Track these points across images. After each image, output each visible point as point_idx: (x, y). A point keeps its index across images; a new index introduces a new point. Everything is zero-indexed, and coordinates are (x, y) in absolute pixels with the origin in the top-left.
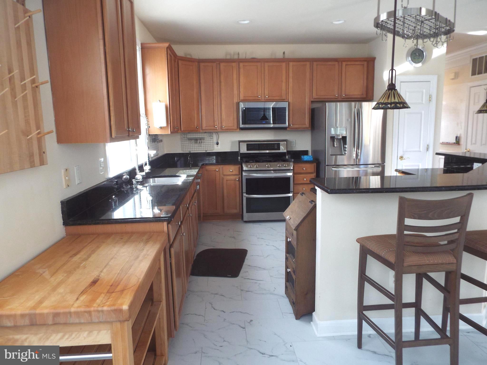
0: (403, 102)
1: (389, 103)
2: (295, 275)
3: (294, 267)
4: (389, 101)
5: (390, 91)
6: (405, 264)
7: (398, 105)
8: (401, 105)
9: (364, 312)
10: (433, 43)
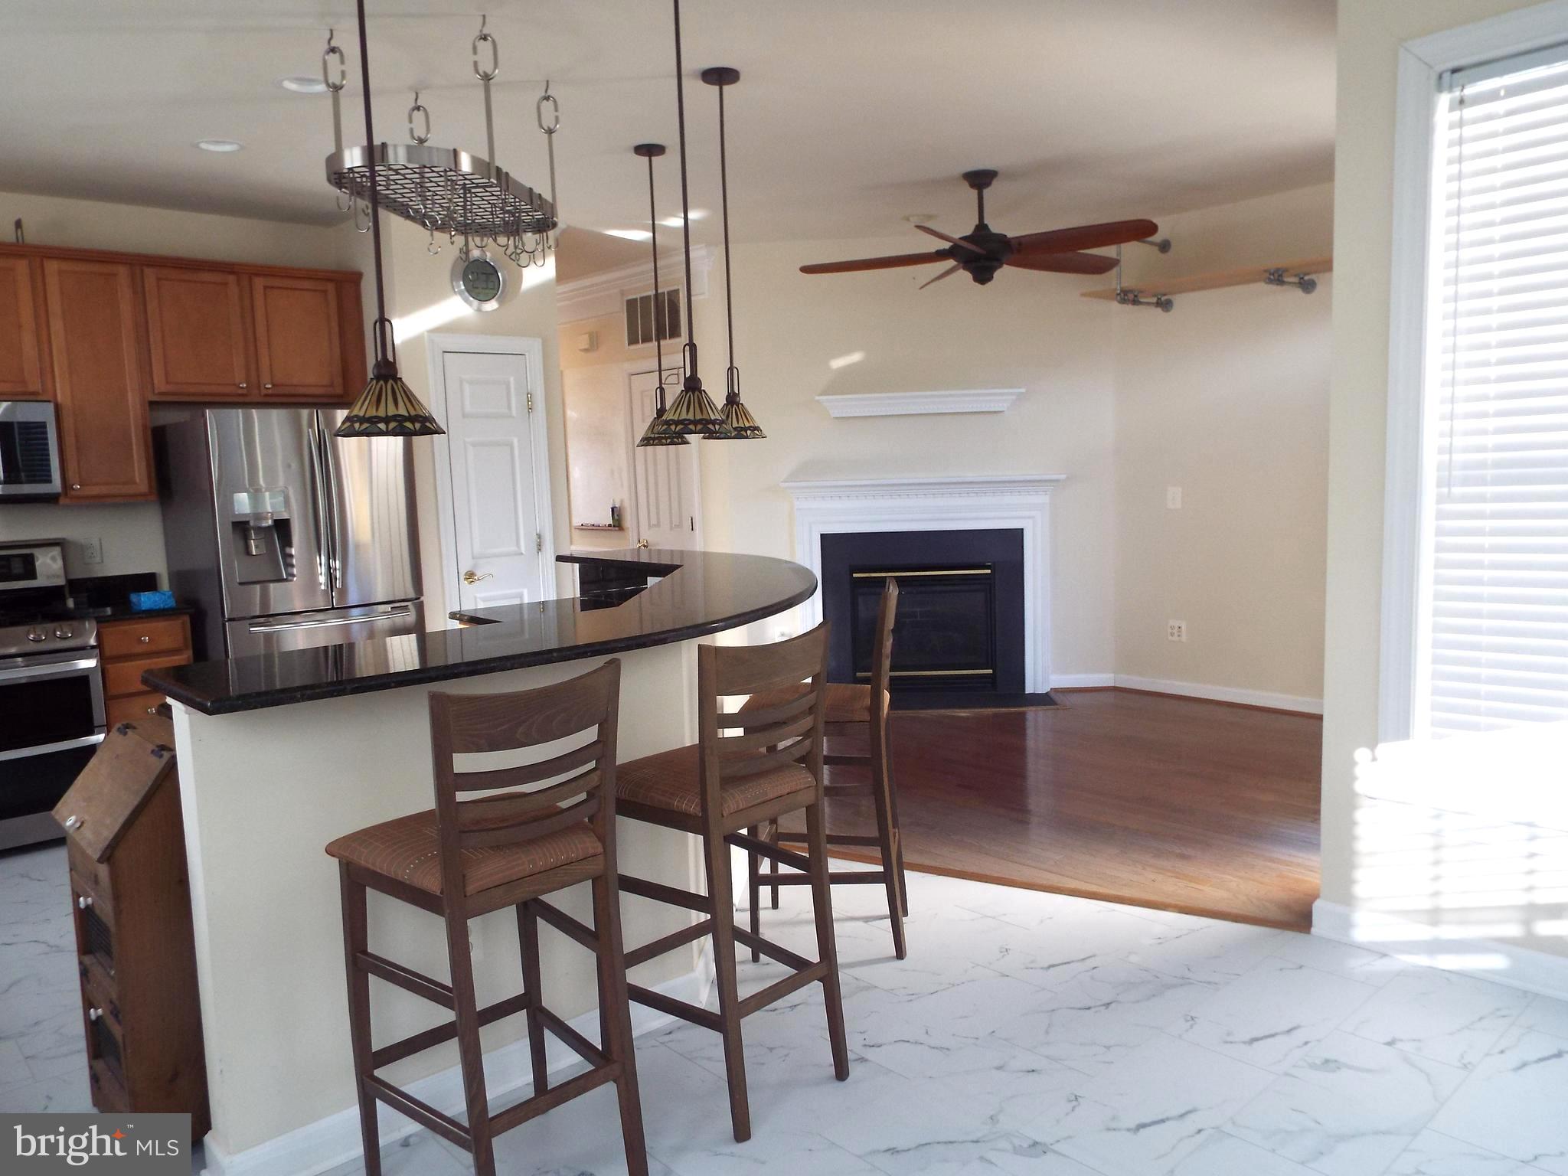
0: (421, 416)
1: (381, 420)
2: (119, 1022)
3: (114, 996)
4: (381, 413)
5: (382, 382)
6: (471, 889)
7: (408, 425)
8: (418, 426)
9: (377, 1073)
10: (509, 252)
